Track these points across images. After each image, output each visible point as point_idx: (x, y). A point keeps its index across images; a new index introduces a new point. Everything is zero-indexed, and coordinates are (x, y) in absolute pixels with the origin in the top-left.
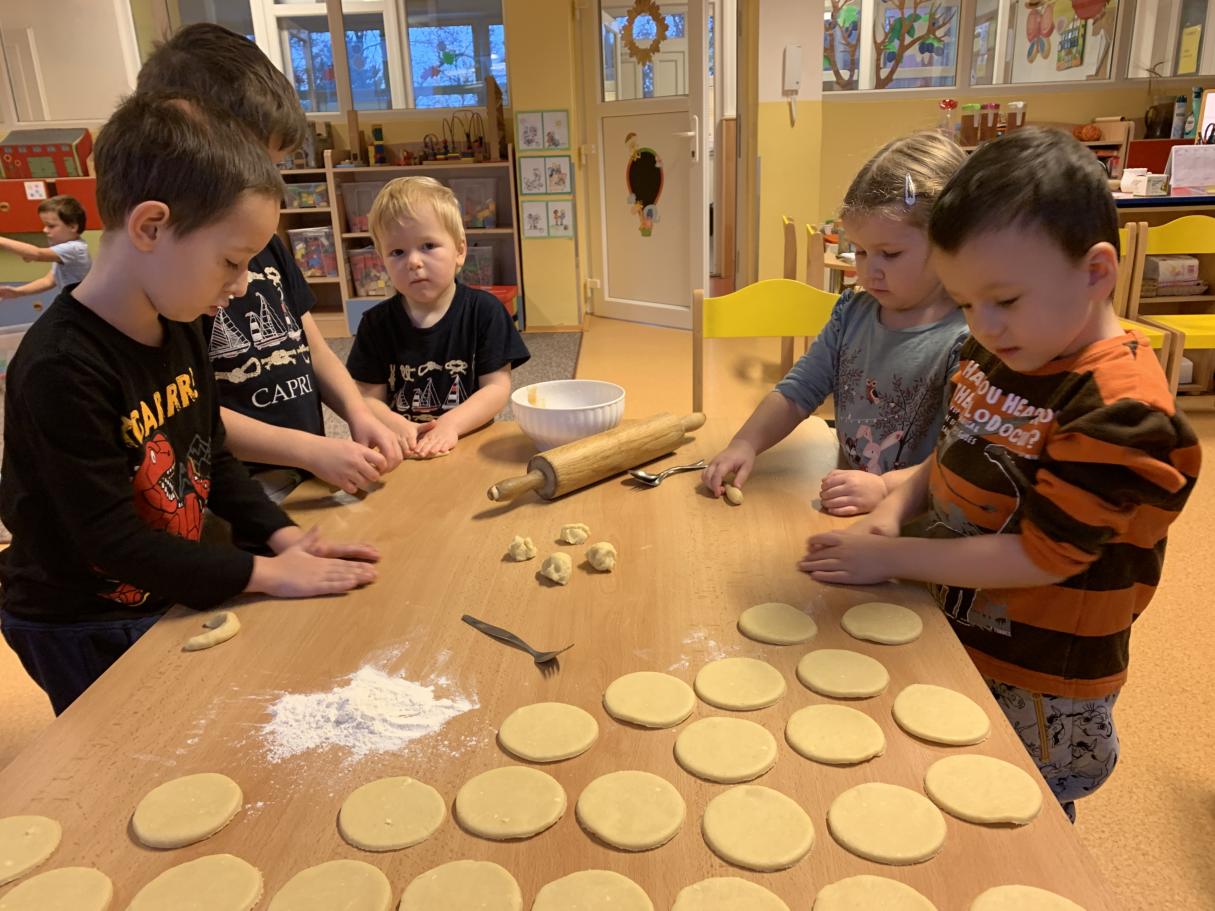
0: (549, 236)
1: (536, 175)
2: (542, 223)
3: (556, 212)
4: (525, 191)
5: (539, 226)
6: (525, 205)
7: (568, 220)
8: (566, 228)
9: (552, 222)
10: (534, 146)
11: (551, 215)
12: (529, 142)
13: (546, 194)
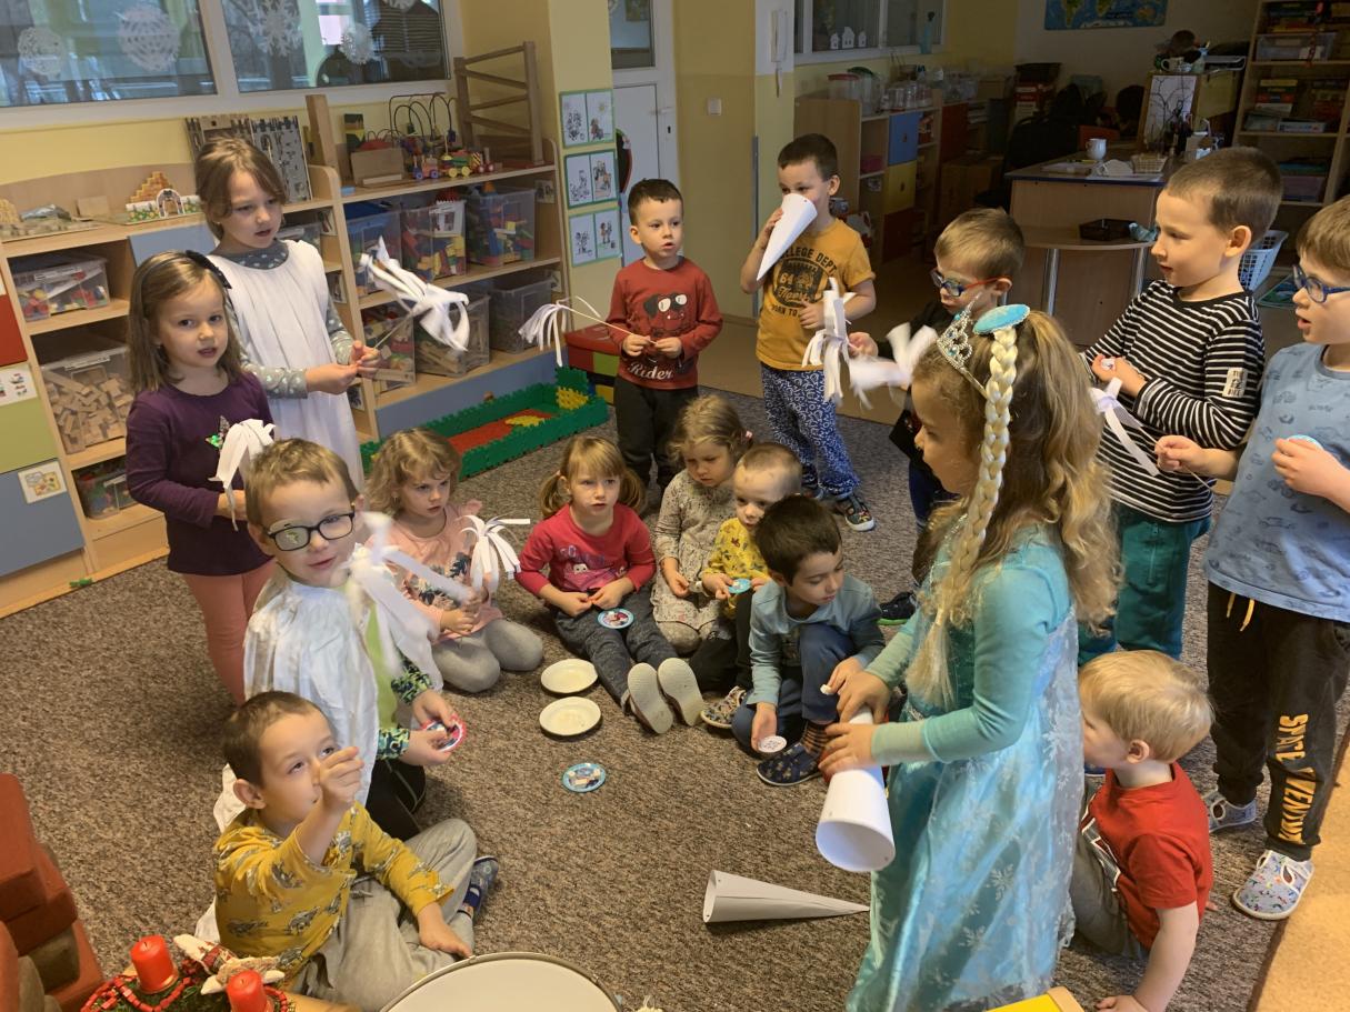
0: (598, 259)
1: (582, 179)
2: (590, 245)
3: (603, 226)
4: (573, 203)
5: (587, 247)
6: (573, 221)
7: (615, 236)
8: (613, 246)
9: (600, 241)
10: (578, 140)
11: (599, 231)
12: (574, 134)
13: (593, 203)
